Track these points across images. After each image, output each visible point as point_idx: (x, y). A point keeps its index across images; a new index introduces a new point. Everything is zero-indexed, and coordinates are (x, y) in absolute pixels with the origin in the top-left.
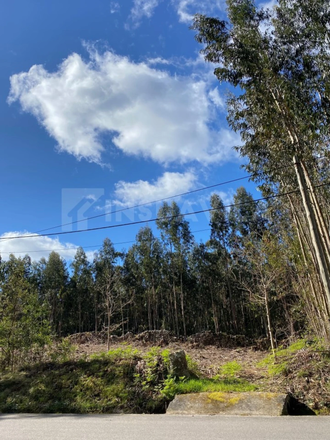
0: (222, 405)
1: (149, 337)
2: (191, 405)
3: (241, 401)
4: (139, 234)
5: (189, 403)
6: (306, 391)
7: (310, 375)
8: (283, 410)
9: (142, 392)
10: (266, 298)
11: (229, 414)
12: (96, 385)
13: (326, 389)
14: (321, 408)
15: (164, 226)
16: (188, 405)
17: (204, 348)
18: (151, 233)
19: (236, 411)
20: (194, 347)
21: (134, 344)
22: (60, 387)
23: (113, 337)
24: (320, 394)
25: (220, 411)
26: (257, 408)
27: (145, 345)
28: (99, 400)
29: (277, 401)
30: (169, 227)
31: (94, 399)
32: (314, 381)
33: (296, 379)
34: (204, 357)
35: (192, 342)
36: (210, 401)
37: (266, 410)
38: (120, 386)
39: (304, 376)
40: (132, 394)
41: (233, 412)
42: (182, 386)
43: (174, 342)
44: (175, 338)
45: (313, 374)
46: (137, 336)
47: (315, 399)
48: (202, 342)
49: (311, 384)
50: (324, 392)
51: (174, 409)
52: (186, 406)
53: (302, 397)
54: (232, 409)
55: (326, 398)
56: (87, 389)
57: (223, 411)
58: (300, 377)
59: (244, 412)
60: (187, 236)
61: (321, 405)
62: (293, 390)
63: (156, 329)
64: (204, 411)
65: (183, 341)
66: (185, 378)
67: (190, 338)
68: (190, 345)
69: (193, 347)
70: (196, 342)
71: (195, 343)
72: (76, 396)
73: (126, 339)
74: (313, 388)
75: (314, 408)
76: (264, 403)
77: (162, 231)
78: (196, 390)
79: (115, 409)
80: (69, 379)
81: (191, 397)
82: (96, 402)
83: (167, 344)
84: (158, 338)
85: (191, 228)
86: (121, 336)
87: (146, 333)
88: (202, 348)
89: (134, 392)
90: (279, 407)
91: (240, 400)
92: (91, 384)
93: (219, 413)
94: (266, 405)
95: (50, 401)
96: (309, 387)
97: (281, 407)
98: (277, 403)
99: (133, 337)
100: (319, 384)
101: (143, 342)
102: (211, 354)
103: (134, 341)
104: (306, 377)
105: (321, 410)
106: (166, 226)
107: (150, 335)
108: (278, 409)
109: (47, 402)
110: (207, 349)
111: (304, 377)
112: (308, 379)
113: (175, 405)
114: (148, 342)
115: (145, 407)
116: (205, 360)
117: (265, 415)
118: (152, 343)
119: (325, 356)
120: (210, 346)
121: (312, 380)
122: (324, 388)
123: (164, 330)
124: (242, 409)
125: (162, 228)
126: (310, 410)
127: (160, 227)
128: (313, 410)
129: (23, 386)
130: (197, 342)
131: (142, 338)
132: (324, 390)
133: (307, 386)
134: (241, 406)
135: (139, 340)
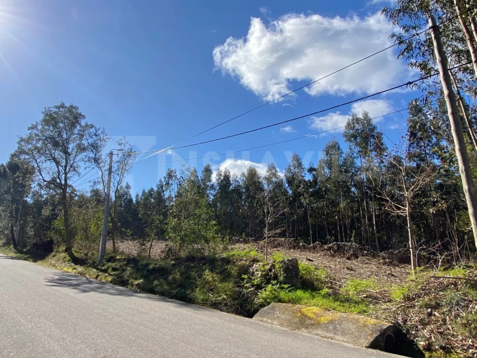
0: (308, 322)
1: (338, 249)
2: (278, 315)
3: (331, 322)
4: (326, 148)
5: (278, 313)
6: (423, 325)
7: (437, 306)
8: (372, 342)
9: (247, 293)
10: (407, 209)
11: (310, 332)
12: (214, 281)
13: (452, 328)
14: (436, 350)
15: (353, 139)
16: (277, 314)
17: (398, 266)
18: (339, 147)
19: (319, 332)
20: (386, 263)
21: (322, 253)
22: (189, 278)
23: (303, 245)
24: (441, 333)
25: (303, 328)
26: (344, 334)
27: (333, 256)
28: (212, 294)
29: (372, 330)
30: (359, 139)
31: (209, 292)
32: (438, 315)
33: (417, 308)
34: (393, 275)
35: (384, 258)
36: (299, 314)
37: (353, 338)
38: (231, 285)
39: (427, 306)
40: (238, 293)
41: (315, 332)
42: (283, 294)
43: (364, 256)
44: (366, 252)
45: (441, 306)
46: (326, 247)
47: (431, 337)
48: (396, 259)
49: (433, 317)
50: (448, 331)
51: (261, 316)
52: (274, 315)
53: (414, 332)
54: (316, 328)
55: (448, 339)
56: (206, 283)
57: (306, 328)
58: (421, 307)
59: (327, 334)
60: (380, 148)
61: (437, 347)
62: (405, 321)
63: (346, 241)
64: (287, 323)
65: (374, 257)
66: (289, 287)
67: (382, 254)
68: (381, 261)
69: (384, 263)
70: (389, 259)
71: (387, 260)
72: (196, 288)
73: (314, 248)
74: (434, 324)
75: (424, 349)
76: (355, 329)
77: (350, 144)
78: (294, 301)
79: (220, 305)
80: (197, 272)
81: (284, 307)
82: (209, 296)
83: (357, 257)
84: (347, 250)
85: (385, 140)
86: (310, 244)
87: (335, 244)
88: (394, 266)
89: (241, 293)
90: (369, 337)
91: (332, 320)
92: (211, 279)
93: (301, 329)
94: (357, 331)
95: (179, 288)
96: (429, 321)
97: (372, 338)
98: (370, 333)
99: (321, 247)
100: (444, 320)
101: (331, 253)
102: (404, 273)
103: (322, 251)
104: (429, 308)
105: (434, 353)
106: (356, 139)
107: (339, 246)
108: (368, 339)
109: (177, 288)
110: (402, 268)
111: (427, 308)
112: (431, 311)
113: (265, 312)
114: (337, 253)
115: (244, 309)
116: (394, 278)
117: (348, 343)
118: (340, 255)
119: (468, 285)
120: (406, 265)
121: (436, 313)
122: (450, 327)
123: (354, 243)
124: (326, 330)
125: (350, 141)
126: (419, 350)
127: (348, 140)
128: (423, 351)
129: (167, 272)
130: (391, 259)
131: (330, 249)
132: (449, 329)
133: (427, 320)
134: (328, 327)
135: (328, 250)
